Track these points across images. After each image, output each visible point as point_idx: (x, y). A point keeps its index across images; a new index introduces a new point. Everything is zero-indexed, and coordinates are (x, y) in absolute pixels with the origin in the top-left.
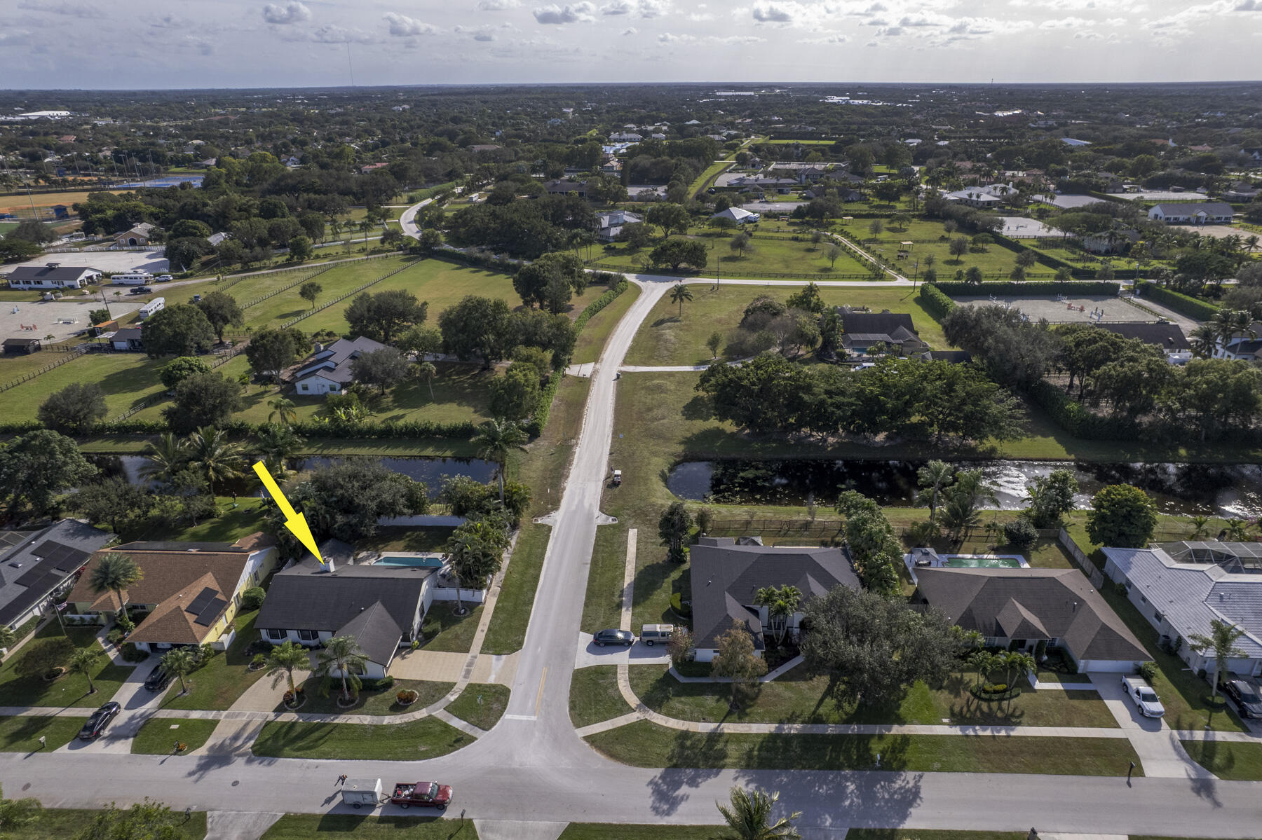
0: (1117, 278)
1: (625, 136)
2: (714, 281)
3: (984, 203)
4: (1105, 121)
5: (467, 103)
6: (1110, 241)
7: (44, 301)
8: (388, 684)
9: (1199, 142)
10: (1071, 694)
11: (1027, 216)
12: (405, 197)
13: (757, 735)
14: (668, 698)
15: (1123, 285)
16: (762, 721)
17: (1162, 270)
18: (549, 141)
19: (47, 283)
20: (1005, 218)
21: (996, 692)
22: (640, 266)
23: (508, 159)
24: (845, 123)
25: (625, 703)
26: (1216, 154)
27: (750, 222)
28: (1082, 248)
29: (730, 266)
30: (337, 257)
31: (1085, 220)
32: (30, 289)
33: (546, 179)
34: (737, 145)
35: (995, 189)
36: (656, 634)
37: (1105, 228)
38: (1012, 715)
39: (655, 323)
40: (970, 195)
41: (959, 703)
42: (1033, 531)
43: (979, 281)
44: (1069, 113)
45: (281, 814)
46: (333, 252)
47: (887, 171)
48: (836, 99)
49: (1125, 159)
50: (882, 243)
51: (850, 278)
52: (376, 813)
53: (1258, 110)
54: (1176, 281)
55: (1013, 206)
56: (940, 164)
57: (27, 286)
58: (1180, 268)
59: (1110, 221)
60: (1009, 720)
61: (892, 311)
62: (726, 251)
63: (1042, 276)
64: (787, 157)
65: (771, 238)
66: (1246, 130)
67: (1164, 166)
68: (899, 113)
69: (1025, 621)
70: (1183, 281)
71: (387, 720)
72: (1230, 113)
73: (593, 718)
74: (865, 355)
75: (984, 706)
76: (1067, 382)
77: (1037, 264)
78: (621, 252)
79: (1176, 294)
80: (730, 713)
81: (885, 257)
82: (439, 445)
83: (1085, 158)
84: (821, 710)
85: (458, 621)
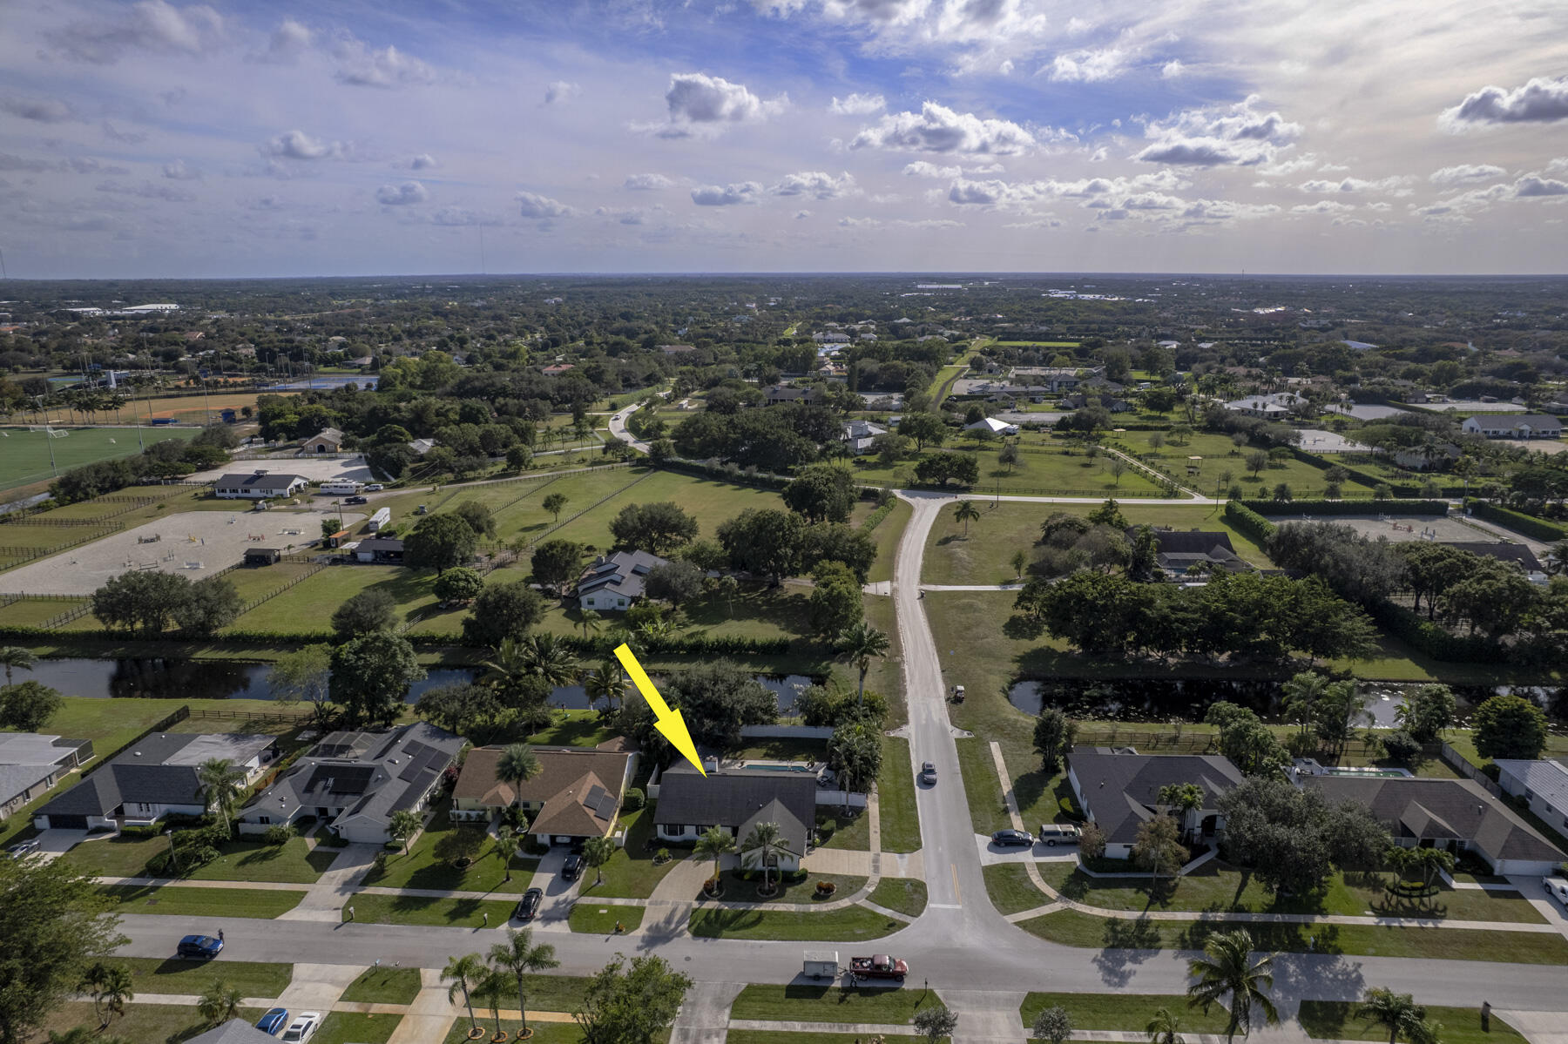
0: (1444, 496)
1: (831, 336)
2: (993, 498)
3: (1270, 414)
4: (1386, 321)
5: (628, 296)
6: (1427, 456)
7: (256, 510)
8: (803, 876)
9: (1503, 345)
10: (1493, 894)
11: (1322, 428)
12: (606, 403)
13: (1185, 922)
14: (1086, 891)
15: (1453, 503)
16: (1185, 910)
17: (1495, 488)
18: (744, 341)
19: (255, 492)
20: (1302, 431)
21: (1414, 889)
22: (903, 481)
23: (707, 361)
24: (1082, 322)
25: (1044, 895)
26: (1526, 360)
27: (1009, 434)
28: (1394, 464)
29: (1003, 482)
30: (554, 467)
31: (1394, 433)
32: (238, 498)
33: (761, 385)
34: (964, 347)
35: (1281, 398)
36: (1057, 833)
37: (1418, 442)
38: (1436, 909)
39: (940, 542)
40: (1255, 405)
41: (1378, 899)
42: (1415, 744)
43: (1289, 499)
44: (1342, 311)
45: (744, 985)
46: (552, 463)
47: (1147, 377)
48: (1060, 294)
49: (1421, 365)
50: (1164, 457)
51: (1140, 495)
52: (837, 984)
53: (1564, 310)
54: (1512, 500)
55: (1305, 417)
56: (1208, 369)
57: (234, 495)
58: (1515, 485)
59: (1423, 434)
60: (1432, 914)
61: (1203, 530)
62: (996, 466)
63: (1355, 494)
64: (1027, 362)
65: (1038, 452)
66: (1556, 333)
67: (1470, 374)
68: (1140, 309)
69: (1431, 820)
70: (1521, 500)
71: (813, 908)
72: (1533, 313)
73: (1017, 907)
74: (1183, 576)
75: (1406, 901)
76: (1412, 604)
77: (1348, 482)
78: (874, 466)
79: (1515, 513)
80: (1150, 903)
81: (1173, 472)
82: (754, 662)
83: (1377, 364)
84: (1241, 901)
85: (849, 823)
